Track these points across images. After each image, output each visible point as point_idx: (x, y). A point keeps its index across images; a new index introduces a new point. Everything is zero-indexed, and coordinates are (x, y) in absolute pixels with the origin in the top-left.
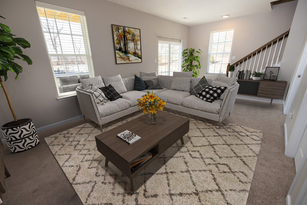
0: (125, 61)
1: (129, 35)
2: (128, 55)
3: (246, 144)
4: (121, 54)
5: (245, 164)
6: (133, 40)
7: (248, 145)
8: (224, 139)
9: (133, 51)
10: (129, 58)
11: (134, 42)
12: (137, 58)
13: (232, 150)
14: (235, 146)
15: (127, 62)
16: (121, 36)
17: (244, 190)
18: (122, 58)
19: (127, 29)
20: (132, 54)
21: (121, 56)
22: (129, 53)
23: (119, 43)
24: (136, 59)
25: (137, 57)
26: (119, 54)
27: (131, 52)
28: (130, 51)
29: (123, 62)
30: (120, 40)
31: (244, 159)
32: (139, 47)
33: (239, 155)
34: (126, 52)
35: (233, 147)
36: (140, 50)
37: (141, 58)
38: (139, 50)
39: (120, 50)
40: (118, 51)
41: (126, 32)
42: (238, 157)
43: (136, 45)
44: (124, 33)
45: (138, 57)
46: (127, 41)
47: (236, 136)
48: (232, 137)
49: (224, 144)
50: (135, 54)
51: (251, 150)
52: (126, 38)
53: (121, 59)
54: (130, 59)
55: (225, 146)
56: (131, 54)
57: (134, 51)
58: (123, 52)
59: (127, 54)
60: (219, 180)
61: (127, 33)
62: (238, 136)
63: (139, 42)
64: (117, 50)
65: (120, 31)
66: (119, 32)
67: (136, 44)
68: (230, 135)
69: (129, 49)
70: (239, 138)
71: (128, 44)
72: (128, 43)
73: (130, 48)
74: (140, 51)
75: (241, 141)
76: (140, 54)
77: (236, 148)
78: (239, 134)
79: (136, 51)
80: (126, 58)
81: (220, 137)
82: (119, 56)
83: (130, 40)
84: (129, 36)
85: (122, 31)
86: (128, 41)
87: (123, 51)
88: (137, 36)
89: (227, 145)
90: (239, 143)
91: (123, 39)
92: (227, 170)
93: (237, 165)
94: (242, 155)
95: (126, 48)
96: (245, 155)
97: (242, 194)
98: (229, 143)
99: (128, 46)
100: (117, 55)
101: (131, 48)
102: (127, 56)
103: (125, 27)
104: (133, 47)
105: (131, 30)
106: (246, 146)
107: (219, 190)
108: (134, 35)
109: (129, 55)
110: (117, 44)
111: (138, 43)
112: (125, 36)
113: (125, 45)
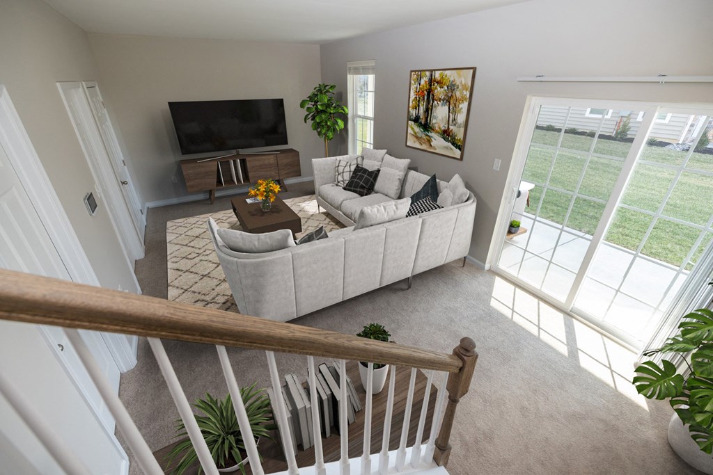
0: (421, 144)
1: (440, 87)
2: (430, 134)
3: (186, 290)
4: (417, 129)
5: (177, 270)
6: (448, 100)
7: (183, 291)
8: (214, 280)
9: (441, 126)
10: (429, 141)
11: (449, 105)
12: (450, 144)
13: (197, 273)
14: (197, 280)
15: (424, 147)
16: (423, 91)
17: (170, 254)
18: (417, 137)
19: (437, 75)
20: (439, 133)
21: (415, 133)
22: (433, 130)
23: (417, 107)
24: (446, 148)
25: (449, 141)
26: (412, 129)
27: (437, 128)
28: (436, 125)
29: (417, 145)
30: (419, 101)
31: (180, 273)
32: (461, 118)
33: (187, 273)
34: (426, 127)
35: (197, 278)
36: (463, 125)
37: (460, 148)
38: (459, 127)
39: (416, 120)
40: (413, 123)
41: (435, 81)
42: (187, 271)
43: (455, 113)
44: (430, 85)
45: (453, 144)
46: (433, 102)
47: (204, 294)
48: (209, 289)
49: (209, 273)
50: (446, 134)
51: (177, 287)
52: (433, 95)
53: (415, 139)
54: (432, 144)
55: (206, 273)
56: (437, 132)
57: (447, 126)
58: (420, 125)
59: (428, 131)
60: (190, 248)
61: (437, 83)
62: (203, 297)
63: (464, 106)
64: (411, 120)
65: (423, 82)
66: (420, 84)
67: (453, 111)
68: (213, 290)
69: (434, 121)
70: (199, 293)
71: (434, 109)
72: (435, 107)
73: (436, 118)
74: (462, 130)
75: (194, 292)
76: (460, 136)
77: (194, 278)
78: (203, 300)
79: (451, 127)
80: (424, 139)
81: (222, 279)
82: (413, 133)
83: (440, 100)
84: (439, 91)
85: (426, 82)
86: (436, 102)
87: (421, 123)
88: (460, 87)
89: (205, 276)
90: (194, 286)
91: (426, 97)
92: (189, 257)
93: (184, 264)
94: (184, 275)
95: (427, 117)
96: (181, 278)
97: (171, 252)
98: (205, 278)
99: (434, 114)
100: (410, 131)
101: (440, 118)
102: (427, 135)
103: (435, 70)
104: (446, 117)
105: (446, 76)
106: (185, 288)
107: (186, 245)
108: (452, 87)
109: (432, 134)
110: (413, 108)
111: (461, 106)
112: (430, 92)
113: (428, 110)
